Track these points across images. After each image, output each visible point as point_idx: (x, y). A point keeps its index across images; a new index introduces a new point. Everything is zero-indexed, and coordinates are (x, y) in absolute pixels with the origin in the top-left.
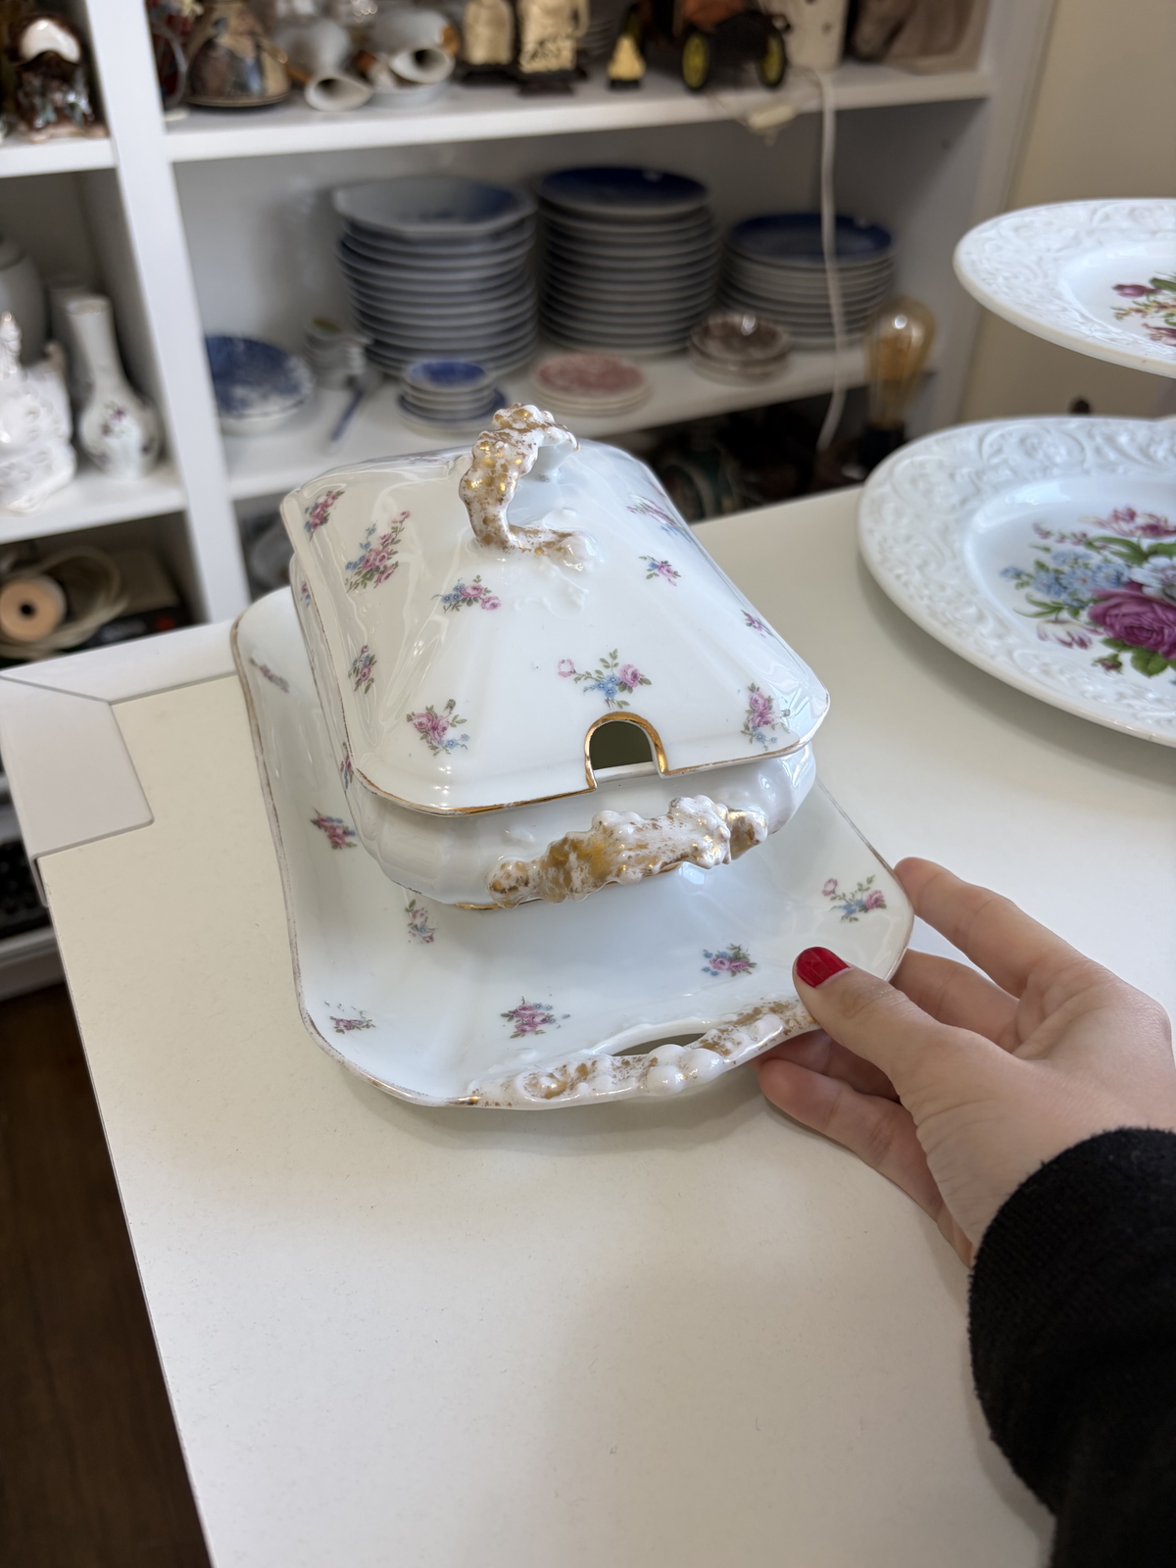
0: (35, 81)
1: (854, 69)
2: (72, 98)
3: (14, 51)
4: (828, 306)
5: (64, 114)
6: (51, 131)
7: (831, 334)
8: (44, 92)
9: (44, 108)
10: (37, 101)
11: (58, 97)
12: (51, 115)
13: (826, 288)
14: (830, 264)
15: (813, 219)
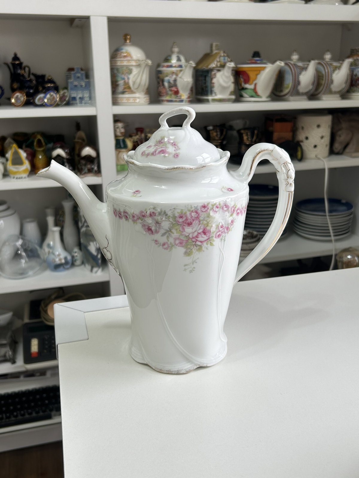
0: (83, 162)
1: (334, 157)
2: (93, 167)
3: (79, 155)
4: (328, 227)
5: (90, 171)
6: (86, 175)
7: (330, 236)
8: (85, 165)
9: (85, 169)
10: (83, 167)
11: (89, 166)
12: (86, 170)
13: (327, 221)
14: (327, 214)
15: (322, 201)
